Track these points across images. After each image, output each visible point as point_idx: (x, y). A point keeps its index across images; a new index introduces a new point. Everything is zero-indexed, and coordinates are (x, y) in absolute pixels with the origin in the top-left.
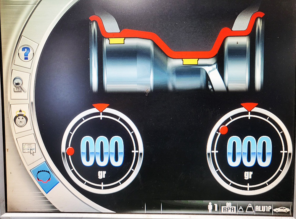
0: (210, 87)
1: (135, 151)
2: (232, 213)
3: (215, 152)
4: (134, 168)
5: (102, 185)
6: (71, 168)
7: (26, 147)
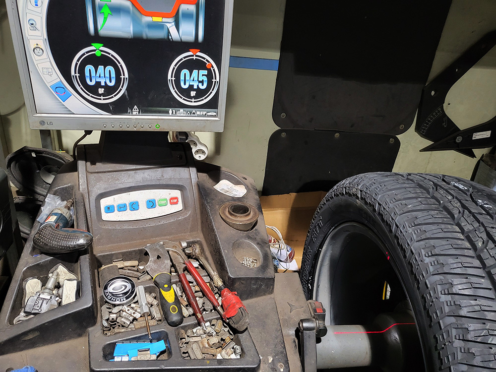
0: (170, 37)
1: (122, 77)
2: (184, 115)
3: (173, 79)
4: (122, 87)
5: (102, 98)
6: (80, 86)
7: (45, 70)
